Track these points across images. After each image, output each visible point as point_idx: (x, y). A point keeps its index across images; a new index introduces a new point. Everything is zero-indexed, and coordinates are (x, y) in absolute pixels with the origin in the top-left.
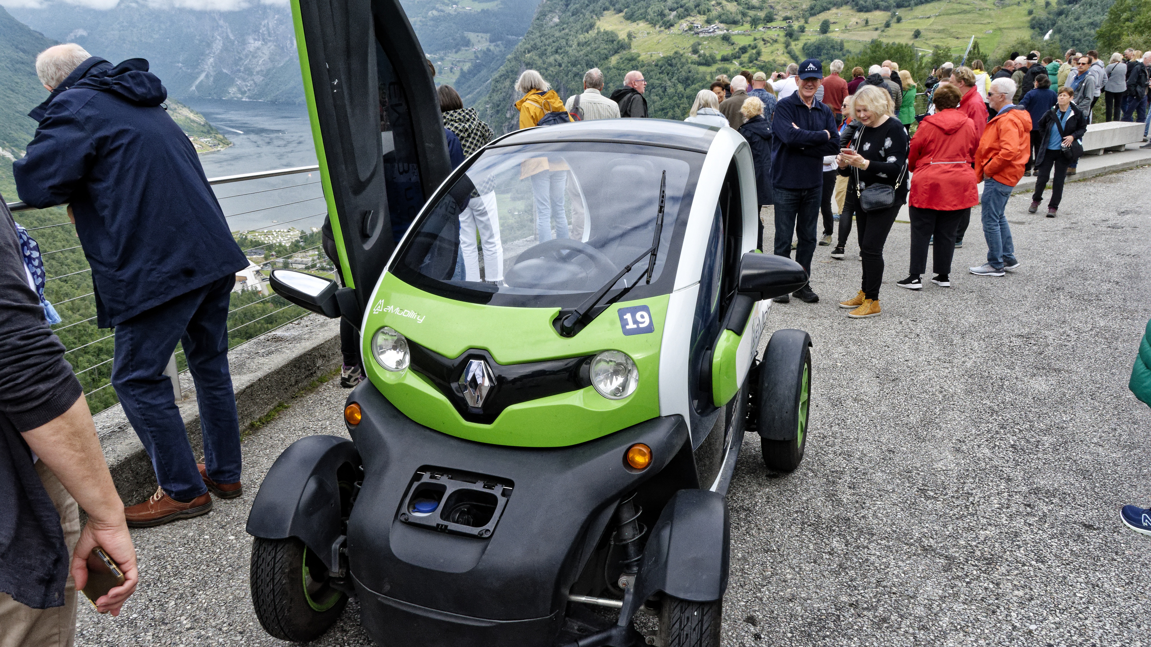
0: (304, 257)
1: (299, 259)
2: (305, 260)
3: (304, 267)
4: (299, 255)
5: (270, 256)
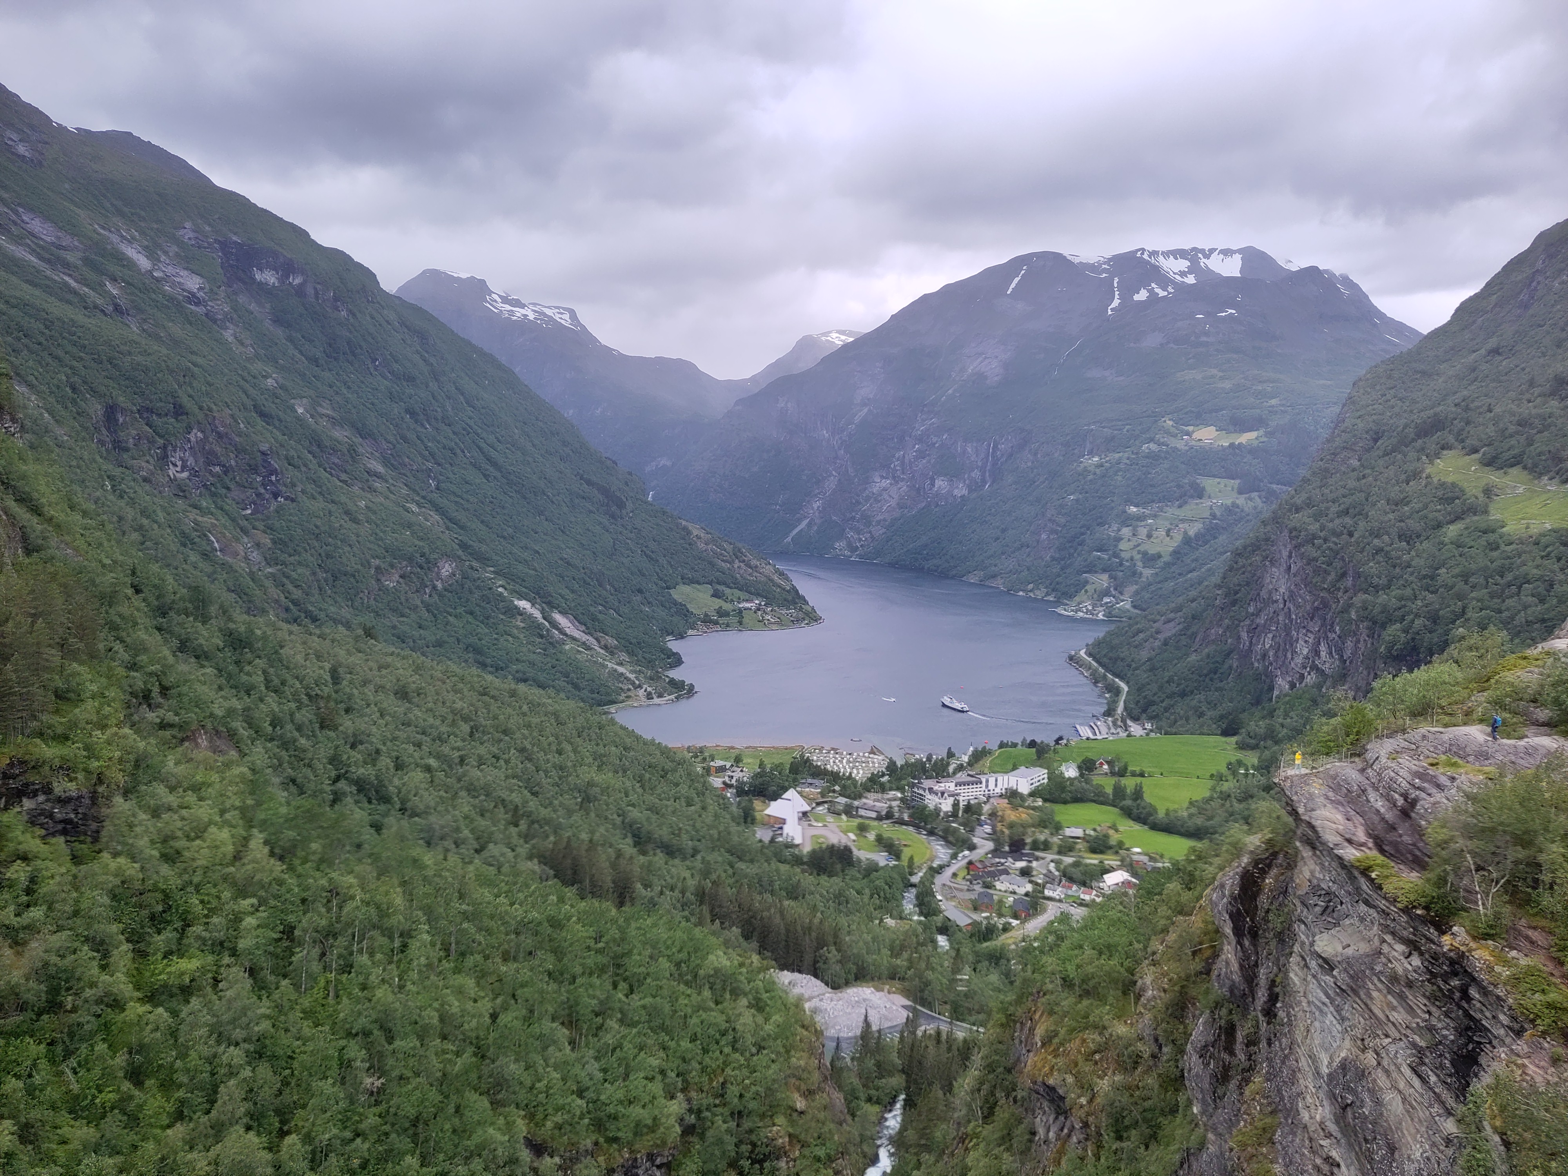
0: (878, 801)
1: (870, 802)
2: (878, 804)
3: (874, 815)
4: (872, 796)
5: (830, 792)
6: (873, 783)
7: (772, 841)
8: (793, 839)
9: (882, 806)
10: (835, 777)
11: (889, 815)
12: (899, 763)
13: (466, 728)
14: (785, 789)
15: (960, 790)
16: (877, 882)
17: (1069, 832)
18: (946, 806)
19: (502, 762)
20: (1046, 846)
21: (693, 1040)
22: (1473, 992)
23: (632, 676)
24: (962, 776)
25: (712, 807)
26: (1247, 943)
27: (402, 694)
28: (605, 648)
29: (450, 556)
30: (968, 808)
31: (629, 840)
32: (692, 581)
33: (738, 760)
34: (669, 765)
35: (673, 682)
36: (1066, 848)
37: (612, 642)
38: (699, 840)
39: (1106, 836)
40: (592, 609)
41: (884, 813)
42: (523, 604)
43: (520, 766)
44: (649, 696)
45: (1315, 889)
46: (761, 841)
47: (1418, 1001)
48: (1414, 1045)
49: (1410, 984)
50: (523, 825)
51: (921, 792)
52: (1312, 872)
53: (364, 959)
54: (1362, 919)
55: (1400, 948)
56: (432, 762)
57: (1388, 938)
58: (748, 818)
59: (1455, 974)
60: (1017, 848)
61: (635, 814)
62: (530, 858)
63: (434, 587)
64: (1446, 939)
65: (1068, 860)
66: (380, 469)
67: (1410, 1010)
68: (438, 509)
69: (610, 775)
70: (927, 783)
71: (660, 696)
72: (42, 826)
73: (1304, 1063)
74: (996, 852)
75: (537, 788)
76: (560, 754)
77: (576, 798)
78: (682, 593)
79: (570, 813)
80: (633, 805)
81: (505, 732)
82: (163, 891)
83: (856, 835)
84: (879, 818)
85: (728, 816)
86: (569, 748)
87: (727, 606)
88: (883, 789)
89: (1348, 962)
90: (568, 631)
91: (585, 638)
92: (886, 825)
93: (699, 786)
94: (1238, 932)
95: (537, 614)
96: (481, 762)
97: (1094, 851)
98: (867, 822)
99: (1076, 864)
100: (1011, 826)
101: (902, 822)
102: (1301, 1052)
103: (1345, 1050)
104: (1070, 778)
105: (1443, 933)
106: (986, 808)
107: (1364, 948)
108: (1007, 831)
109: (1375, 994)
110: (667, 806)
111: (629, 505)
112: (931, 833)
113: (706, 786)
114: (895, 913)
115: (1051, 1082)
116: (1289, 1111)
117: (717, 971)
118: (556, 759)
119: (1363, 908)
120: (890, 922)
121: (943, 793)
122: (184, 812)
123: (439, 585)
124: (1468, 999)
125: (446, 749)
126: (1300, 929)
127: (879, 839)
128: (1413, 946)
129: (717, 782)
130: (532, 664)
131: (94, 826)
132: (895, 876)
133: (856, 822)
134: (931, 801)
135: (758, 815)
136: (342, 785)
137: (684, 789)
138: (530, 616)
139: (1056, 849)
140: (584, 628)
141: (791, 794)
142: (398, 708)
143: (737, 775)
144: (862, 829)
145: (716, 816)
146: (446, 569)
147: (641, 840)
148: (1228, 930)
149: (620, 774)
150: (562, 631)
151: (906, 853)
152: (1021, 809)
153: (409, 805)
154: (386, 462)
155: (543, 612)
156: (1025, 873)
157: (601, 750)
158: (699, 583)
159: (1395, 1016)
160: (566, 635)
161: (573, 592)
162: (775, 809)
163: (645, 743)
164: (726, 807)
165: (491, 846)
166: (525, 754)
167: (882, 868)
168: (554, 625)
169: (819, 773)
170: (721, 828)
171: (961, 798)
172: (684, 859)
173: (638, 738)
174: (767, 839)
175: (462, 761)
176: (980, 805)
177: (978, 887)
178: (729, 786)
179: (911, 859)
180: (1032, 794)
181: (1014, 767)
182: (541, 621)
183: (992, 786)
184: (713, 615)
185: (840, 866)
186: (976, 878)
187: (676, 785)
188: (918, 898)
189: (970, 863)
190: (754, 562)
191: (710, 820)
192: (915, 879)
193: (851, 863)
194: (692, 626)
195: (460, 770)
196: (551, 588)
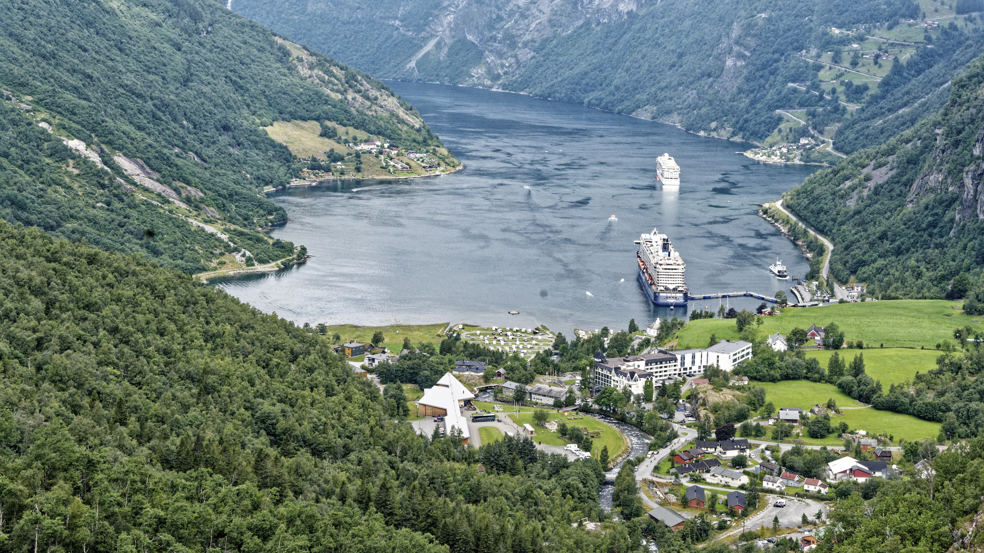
0: (555, 384)
1: (545, 387)
2: (555, 389)
3: (551, 401)
4: (545, 378)
5: (494, 375)
6: (544, 365)
7: (436, 435)
8: (460, 432)
9: (560, 391)
10: (497, 358)
11: (570, 402)
14: (442, 374)
16: (569, 480)
17: (783, 414)
18: (637, 388)
20: (759, 432)
23: (225, 237)
24: (654, 353)
25: (358, 397)
28: (188, 201)
30: (663, 390)
32: (293, 117)
33: (377, 339)
34: (298, 347)
35: (277, 244)
36: (782, 433)
37: (195, 193)
38: (350, 438)
39: (826, 418)
40: (165, 151)
41: (563, 399)
42: (76, 145)
43: (114, 350)
44: (249, 262)
46: (421, 436)
51: (605, 372)
58: (400, 408)
60: (725, 434)
65: (786, 447)
69: (228, 359)
70: (611, 362)
71: (262, 262)
74: (702, 440)
75: (138, 378)
76: (162, 335)
77: (190, 389)
80: (262, 396)
83: (532, 425)
84: (558, 405)
85: (378, 407)
87: (340, 149)
90: (137, 179)
91: (158, 187)
92: (567, 413)
93: (339, 371)
95: (95, 158)
97: (814, 435)
98: (545, 410)
99: (796, 452)
100: (716, 410)
101: (586, 410)
104: (778, 353)
106: (684, 391)
108: (712, 417)
110: (303, 397)
111: (206, 17)
112: (621, 421)
113: (348, 372)
114: (593, 514)
118: (160, 342)
120: (590, 526)
121: (632, 374)
127: (564, 430)
129: (356, 365)
130: (93, 221)
132: (589, 471)
133: (529, 412)
134: (619, 383)
135: (410, 405)
137: (319, 376)
138: (86, 161)
139: (770, 434)
140: (156, 176)
141: (447, 378)
143: (379, 358)
144: (540, 419)
145: (364, 406)
147: (276, 437)
149: (241, 358)
150: (127, 179)
151: (597, 444)
152: (725, 390)
156: (739, 463)
158: (304, 119)
160: (135, 184)
161: (140, 128)
162: (431, 397)
163: (264, 319)
164: (373, 396)
166: (118, 336)
167: (571, 464)
168: (118, 171)
170: (373, 422)
171: (654, 379)
172: (335, 458)
173: (254, 313)
174: (429, 433)
176: (677, 386)
177: (685, 481)
178: (370, 371)
179: (605, 450)
180: (736, 372)
181: (713, 342)
182: (100, 165)
183: (688, 364)
184: (323, 159)
185: (520, 463)
186: (682, 470)
187: (311, 370)
188: (616, 497)
189: (673, 454)
190: (373, 93)
191: (357, 412)
192: (611, 476)
193: (533, 460)
194: (297, 174)
195: (39, 356)
196: (110, 123)
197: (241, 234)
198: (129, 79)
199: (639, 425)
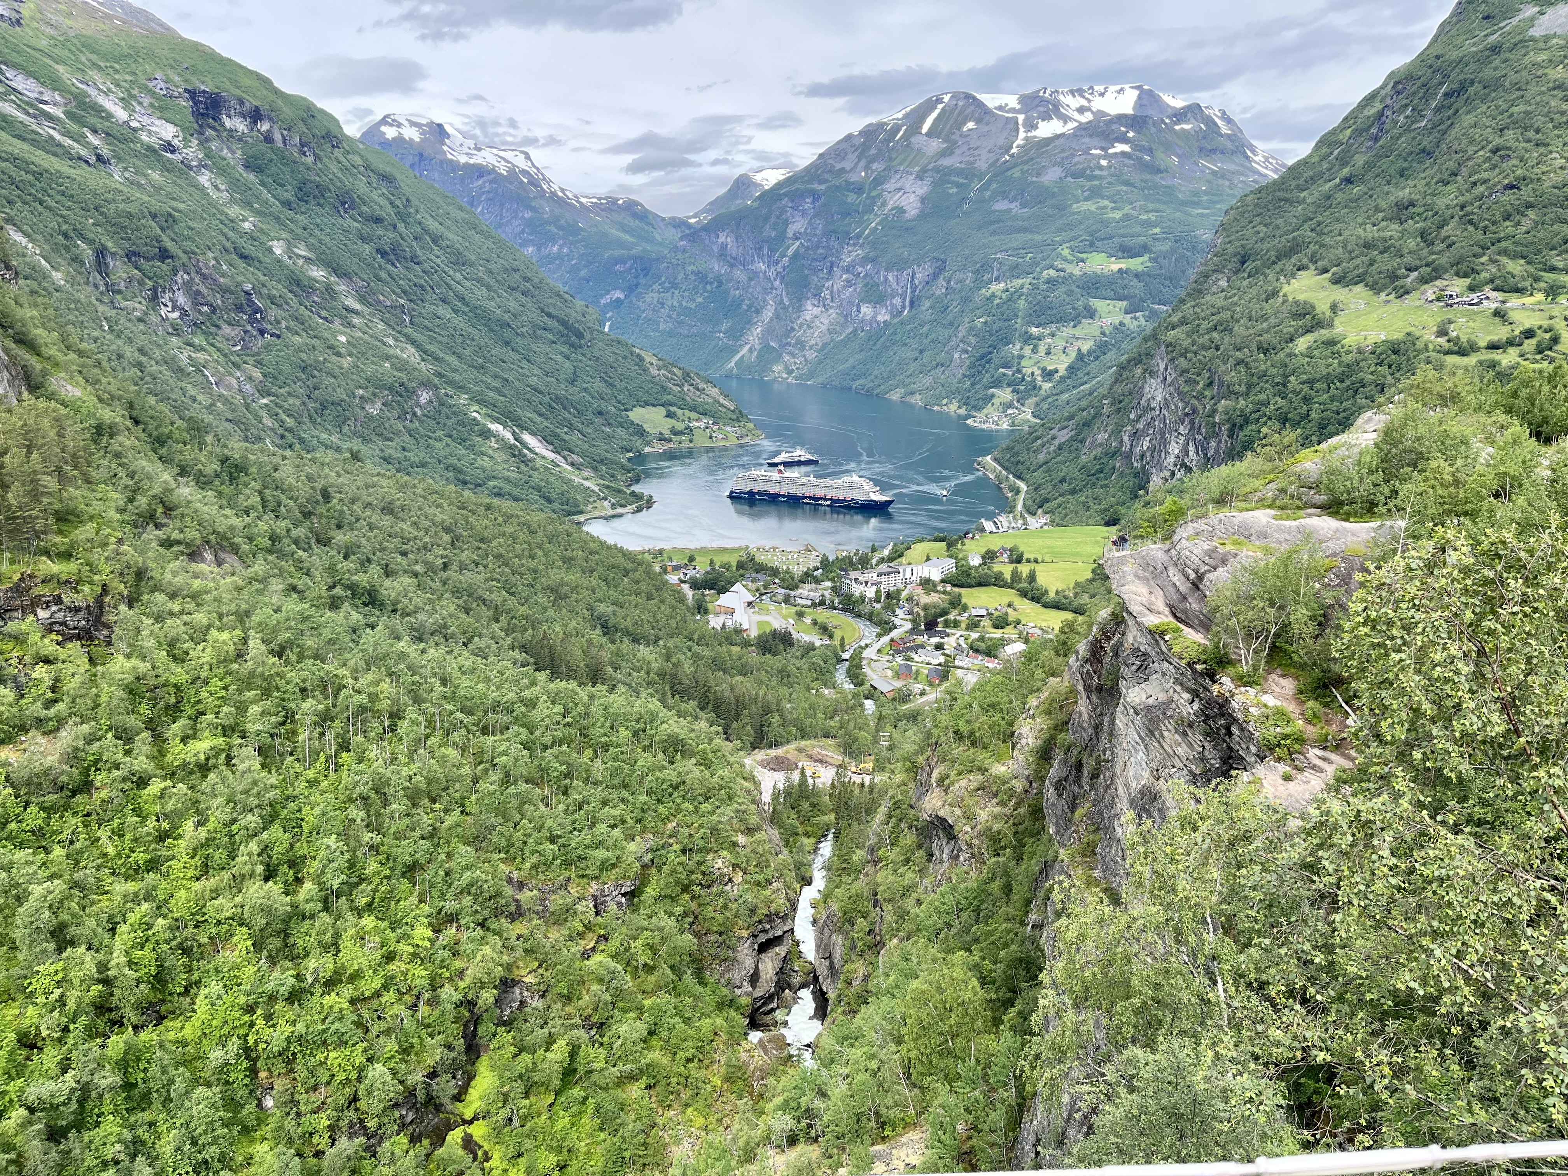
0: (813, 591)
1: (805, 593)
2: (812, 594)
3: (809, 603)
4: (807, 586)
5: (771, 584)
6: (808, 577)
7: (723, 627)
8: (741, 625)
9: (816, 596)
10: (775, 572)
11: (822, 603)
12: (831, 558)
13: (447, 538)
14: (733, 584)
15: (883, 579)
16: (814, 660)
17: (974, 612)
18: (871, 593)
19: (481, 568)
20: (956, 624)
21: (648, 793)
22: (1235, 730)
23: (596, 489)
24: (883, 567)
25: (670, 600)
26: (1094, 697)
27: (388, 509)
28: (572, 464)
29: (426, 384)
30: (889, 595)
31: (598, 631)
32: (647, 404)
33: (691, 559)
34: (630, 566)
35: (633, 494)
36: (973, 625)
37: (578, 459)
38: (660, 630)
39: (1007, 614)
40: (557, 430)
41: (817, 601)
42: (495, 427)
43: (498, 570)
44: (613, 506)
45: (1136, 651)
46: (713, 627)
47: (1196, 737)
48: (1191, 772)
49: (1191, 726)
50: (503, 620)
51: (848, 582)
52: (1135, 638)
53: (360, 738)
54: (1164, 674)
55: (1187, 696)
56: (418, 568)
57: (1178, 688)
58: (701, 608)
59: (1223, 715)
60: (931, 626)
61: (602, 608)
62: (513, 648)
63: (414, 414)
64: (1215, 689)
65: (975, 635)
66: (357, 306)
67: (1190, 745)
68: (413, 342)
69: (578, 575)
70: (853, 574)
71: (622, 506)
72: (58, 633)
73: (1120, 791)
74: (914, 631)
75: (513, 589)
78: (637, 415)
79: (545, 609)
80: (600, 601)
81: (482, 540)
82: (176, 686)
83: (794, 620)
84: (814, 605)
85: (685, 608)
86: (540, 553)
87: (680, 426)
88: (817, 581)
89: (1148, 709)
90: (537, 450)
91: (552, 455)
92: (820, 610)
93: (657, 583)
94: (1088, 689)
95: (508, 436)
96: (462, 568)
97: (996, 627)
98: (804, 609)
99: (982, 639)
100: (925, 608)
101: (833, 608)
102: (1119, 782)
103: (1146, 777)
104: (977, 568)
105: (1214, 682)
106: (904, 594)
107: (1162, 697)
108: (922, 613)
109: (1166, 734)
110: (630, 601)
111: (588, 336)
112: (859, 615)
113: (664, 583)
114: (829, 683)
115: (941, 813)
116: (1107, 828)
117: (669, 736)
118: (532, 564)
119: (1166, 665)
120: (824, 691)
121: (867, 583)
122: (186, 618)
123: (419, 412)
124: (1230, 733)
125: (430, 558)
126: (1122, 684)
127: (815, 623)
128: (1195, 694)
129: (673, 578)
130: (508, 480)
131: (105, 632)
132: (829, 653)
133: (793, 610)
134: (857, 590)
135: (710, 606)
136: (338, 590)
137: (643, 586)
138: (502, 438)
139: (963, 626)
140: (551, 447)
141: (737, 587)
142: (386, 521)
143: (691, 573)
144: (800, 615)
145: (673, 608)
146: (425, 397)
147: (608, 629)
148: (1080, 688)
149: (587, 574)
150: (531, 450)
151: (838, 634)
152: (933, 594)
153: (399, 606)
154: (362, 300)
155: (514, 433)
156: (939, 647)
157: (569, 553)
158: (654, 405)
159: (1180, 751)
160: (536, 454)
161: (540, 415)
162: (725, 600)
163: (609, 547)
164: (682, 600)
165: (476, 639)
166: (501, 560)
167: (818, 647)
168: (525, 445)
169: (760, 568)
170: (678, 619)
171: (883, 586)
172: (648, 644)
173: (602, 543)
174: (720, 626)
175: (445, 566)
176: (899, 592)
177: (899, 660)
178: (684, 582)
179: (843, 639)
180: (943, 581)
181: (928, 559)
182: (512, 441)
183: (908, 575)
184: (667, 433)
185: (781, 647)
186: (897, 652)
187: (637, 582)
188: (848, 671)
189: (892, 640)
190: (701, 386)
191: (668, 612)
192: (846, 656)
193: (791, 644)
194: (648, 444)
195: (444, 575)
196: (520, 412)
197: (608, 487)
198: (533, 381)
199: (870, 619)
